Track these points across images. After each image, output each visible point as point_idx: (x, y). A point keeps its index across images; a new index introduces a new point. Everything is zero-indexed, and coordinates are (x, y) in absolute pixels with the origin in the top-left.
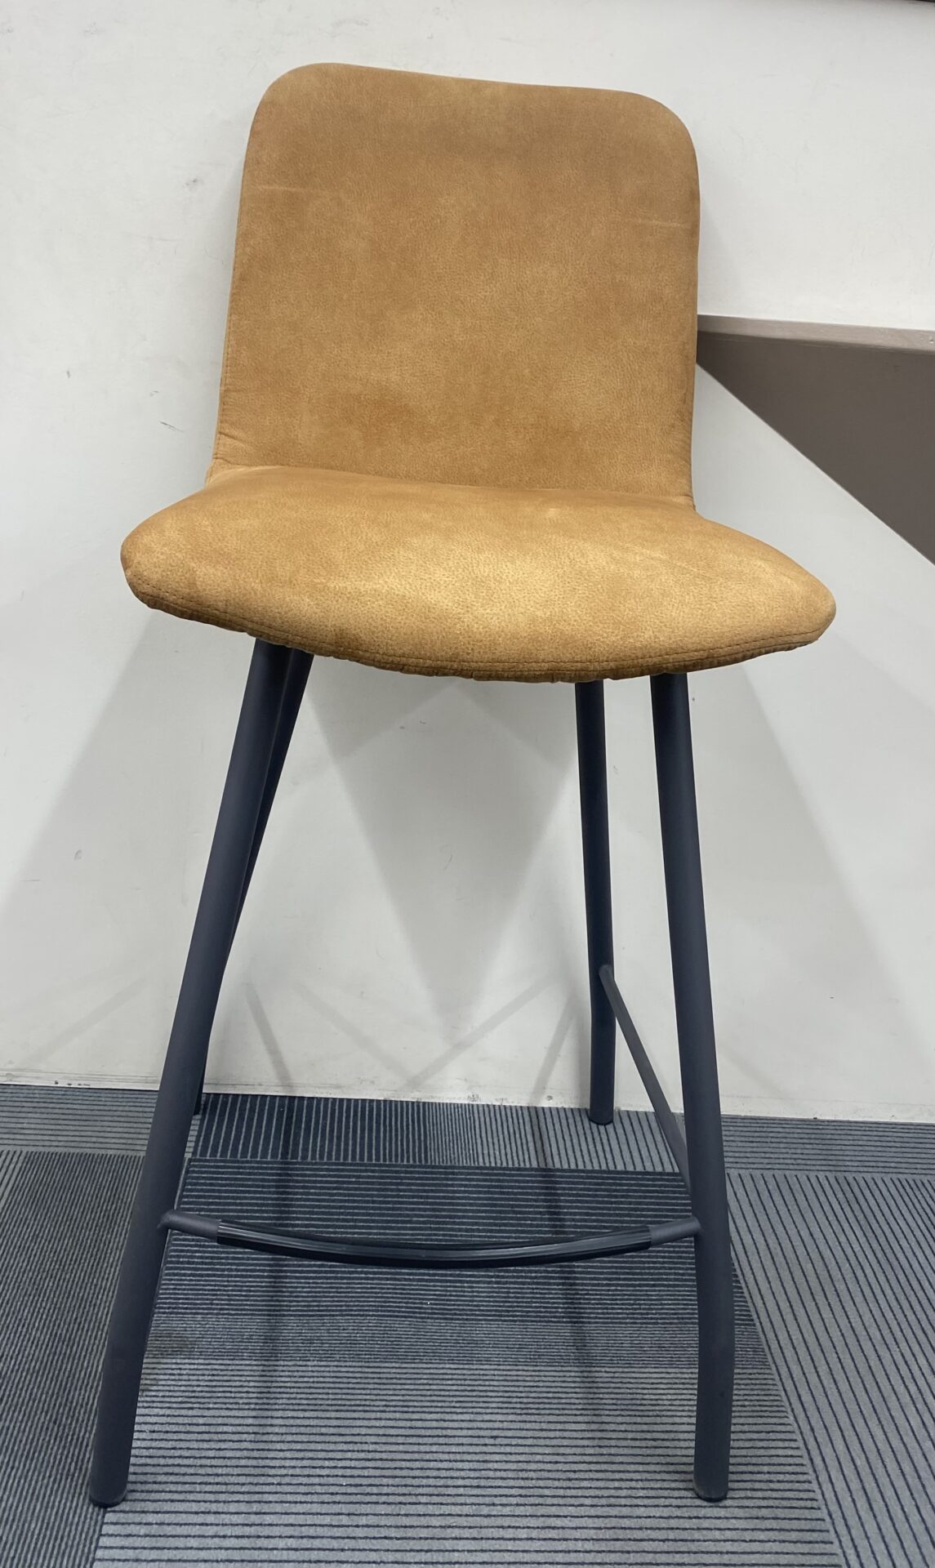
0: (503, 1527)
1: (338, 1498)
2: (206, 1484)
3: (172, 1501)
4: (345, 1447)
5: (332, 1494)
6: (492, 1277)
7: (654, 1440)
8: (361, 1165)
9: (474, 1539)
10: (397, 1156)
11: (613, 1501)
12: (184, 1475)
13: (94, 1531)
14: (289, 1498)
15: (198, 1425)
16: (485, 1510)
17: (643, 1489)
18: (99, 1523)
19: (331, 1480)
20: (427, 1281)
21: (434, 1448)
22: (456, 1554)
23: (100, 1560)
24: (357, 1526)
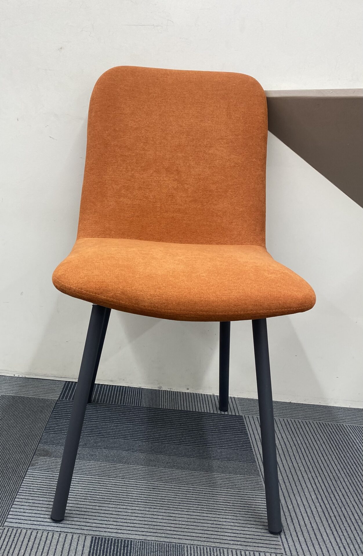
0: (153, 515)
1: (96, 501)
2: (51, 493)
3: (39, 497)
4: (100, 487)
5: (94, 500)
6: (160, 441)
7: (213, 494)
8: (117, 405)
9: (142, 517)
10: (130, 403)
11: (194, 511)
12: (43, 490)
13: (11, 503)
14: (79, 500)
15: (50, 476)
16: (148, 509)
17: (207, 508)
18: (13, 501)
19: (94, 496)
20: (136, 441)
21: (132, 490)
22: (135, 521)
23: (12, 511)
24: (102, 510)
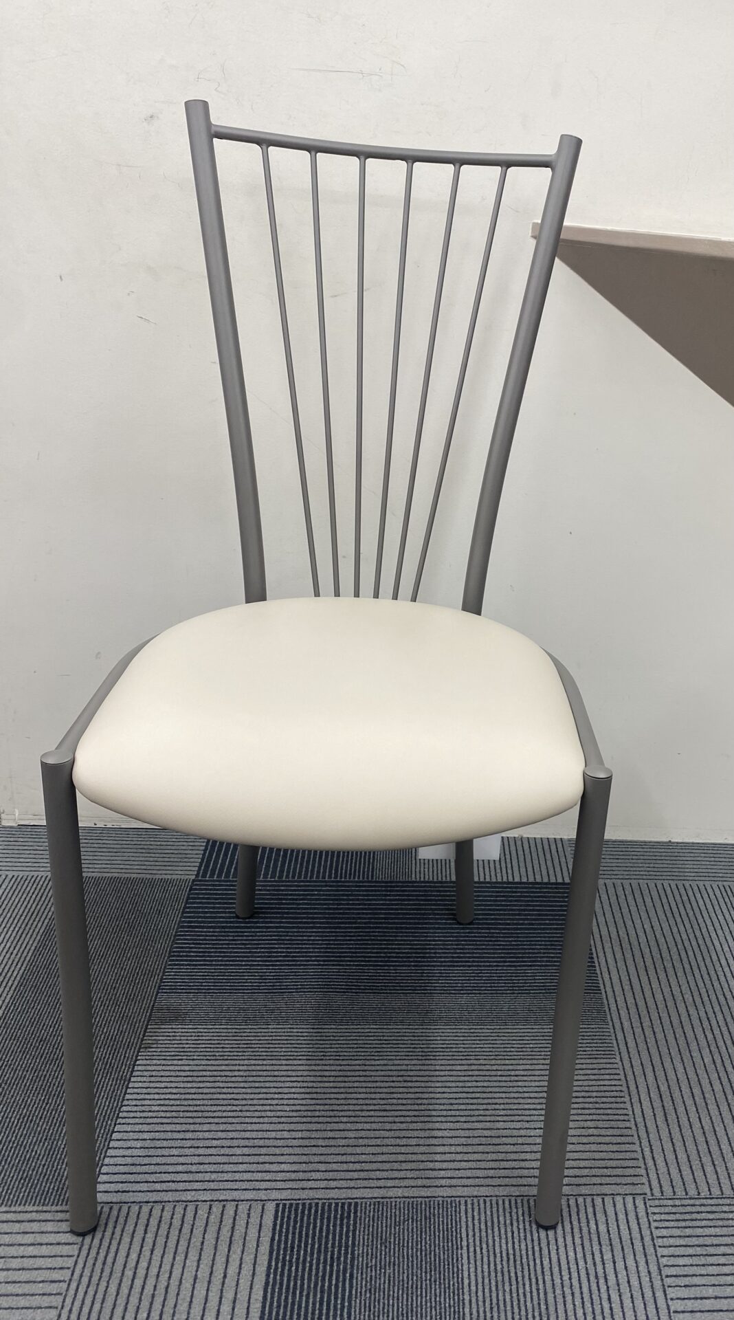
0: (399, 1138)
1: (283, 1120)
2: (187, 1111)
3: (162, 1124)
4: (291, 1084)
5: (278, 1117)
6: (411, 962)
7: (516, 1076)
8: (323, 882)
9: (378, 1146)
10: (350, 874)
11: (481, 1118)
12: (172, 1105)
13: (104, 1145)
14: (247, 1120)
15: (184, 1071)
16: (388, 1126)
17: (504, 1110)
18: (108, 1140)
19: (279, 1108)
20: (363, 965)
21: (356, 1085)
22: (363, 1156)
23: (106, 1165)
24: (295, 1139)
